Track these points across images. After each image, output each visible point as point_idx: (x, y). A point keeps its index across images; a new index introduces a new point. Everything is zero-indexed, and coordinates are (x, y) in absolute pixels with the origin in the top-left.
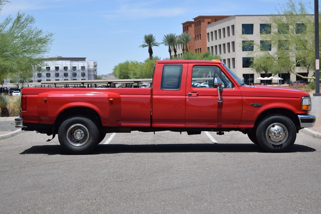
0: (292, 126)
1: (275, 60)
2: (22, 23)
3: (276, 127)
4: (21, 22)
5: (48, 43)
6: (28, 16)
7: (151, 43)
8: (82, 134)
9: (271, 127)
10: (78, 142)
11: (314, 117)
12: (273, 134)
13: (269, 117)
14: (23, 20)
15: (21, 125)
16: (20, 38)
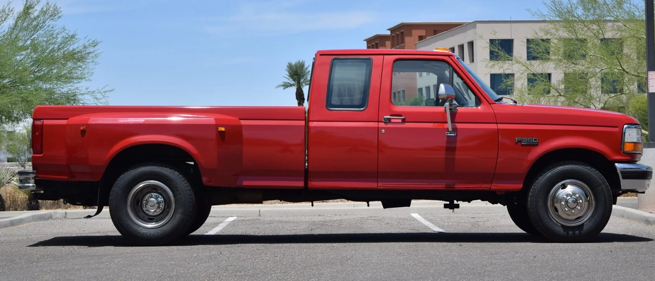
0: (603, 186)
1: (560, 95)
2: (35, 19)
3: (570, 189)
4: (32, 16)
5: (88, 61)
6: (48, 4)
7: (302, 80)
8: (159, 203)
9: (559, 189)
10: (151, 219)
11: (649, 168)
12: (563, 203)
13: (553, 167)
14: (36, 14)
15: (31, 185)
16: (29, 51)
